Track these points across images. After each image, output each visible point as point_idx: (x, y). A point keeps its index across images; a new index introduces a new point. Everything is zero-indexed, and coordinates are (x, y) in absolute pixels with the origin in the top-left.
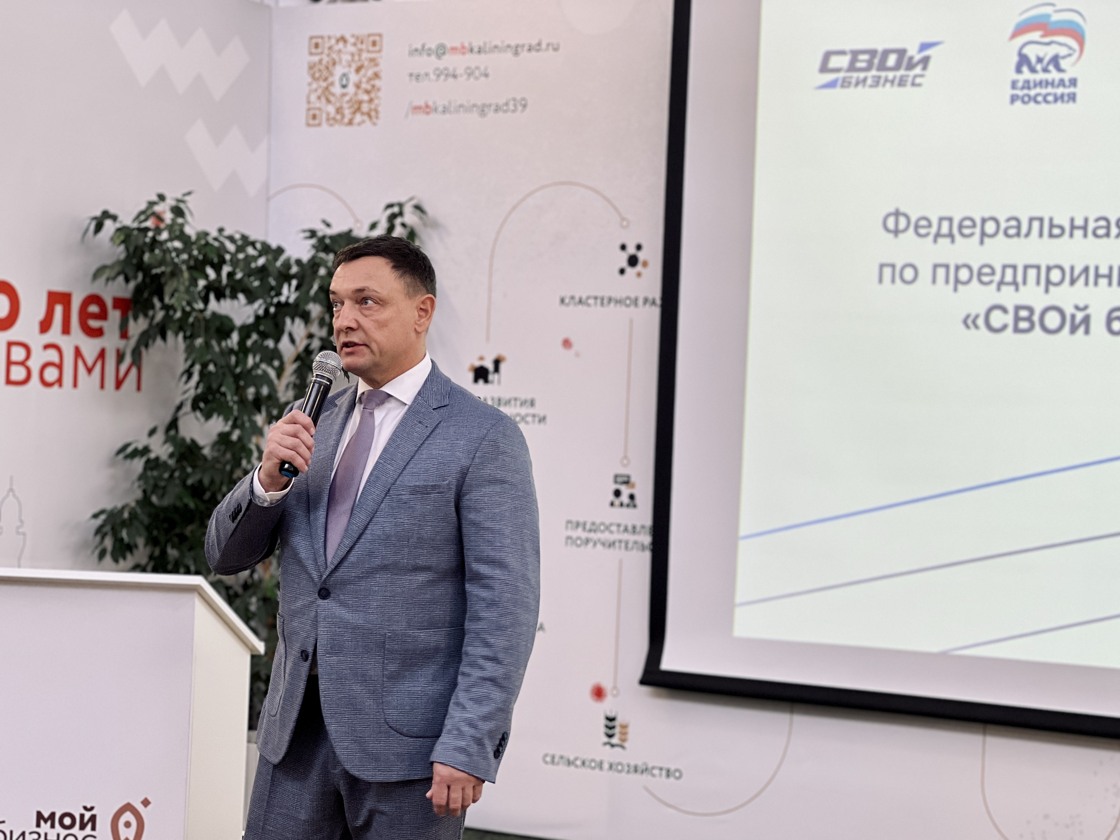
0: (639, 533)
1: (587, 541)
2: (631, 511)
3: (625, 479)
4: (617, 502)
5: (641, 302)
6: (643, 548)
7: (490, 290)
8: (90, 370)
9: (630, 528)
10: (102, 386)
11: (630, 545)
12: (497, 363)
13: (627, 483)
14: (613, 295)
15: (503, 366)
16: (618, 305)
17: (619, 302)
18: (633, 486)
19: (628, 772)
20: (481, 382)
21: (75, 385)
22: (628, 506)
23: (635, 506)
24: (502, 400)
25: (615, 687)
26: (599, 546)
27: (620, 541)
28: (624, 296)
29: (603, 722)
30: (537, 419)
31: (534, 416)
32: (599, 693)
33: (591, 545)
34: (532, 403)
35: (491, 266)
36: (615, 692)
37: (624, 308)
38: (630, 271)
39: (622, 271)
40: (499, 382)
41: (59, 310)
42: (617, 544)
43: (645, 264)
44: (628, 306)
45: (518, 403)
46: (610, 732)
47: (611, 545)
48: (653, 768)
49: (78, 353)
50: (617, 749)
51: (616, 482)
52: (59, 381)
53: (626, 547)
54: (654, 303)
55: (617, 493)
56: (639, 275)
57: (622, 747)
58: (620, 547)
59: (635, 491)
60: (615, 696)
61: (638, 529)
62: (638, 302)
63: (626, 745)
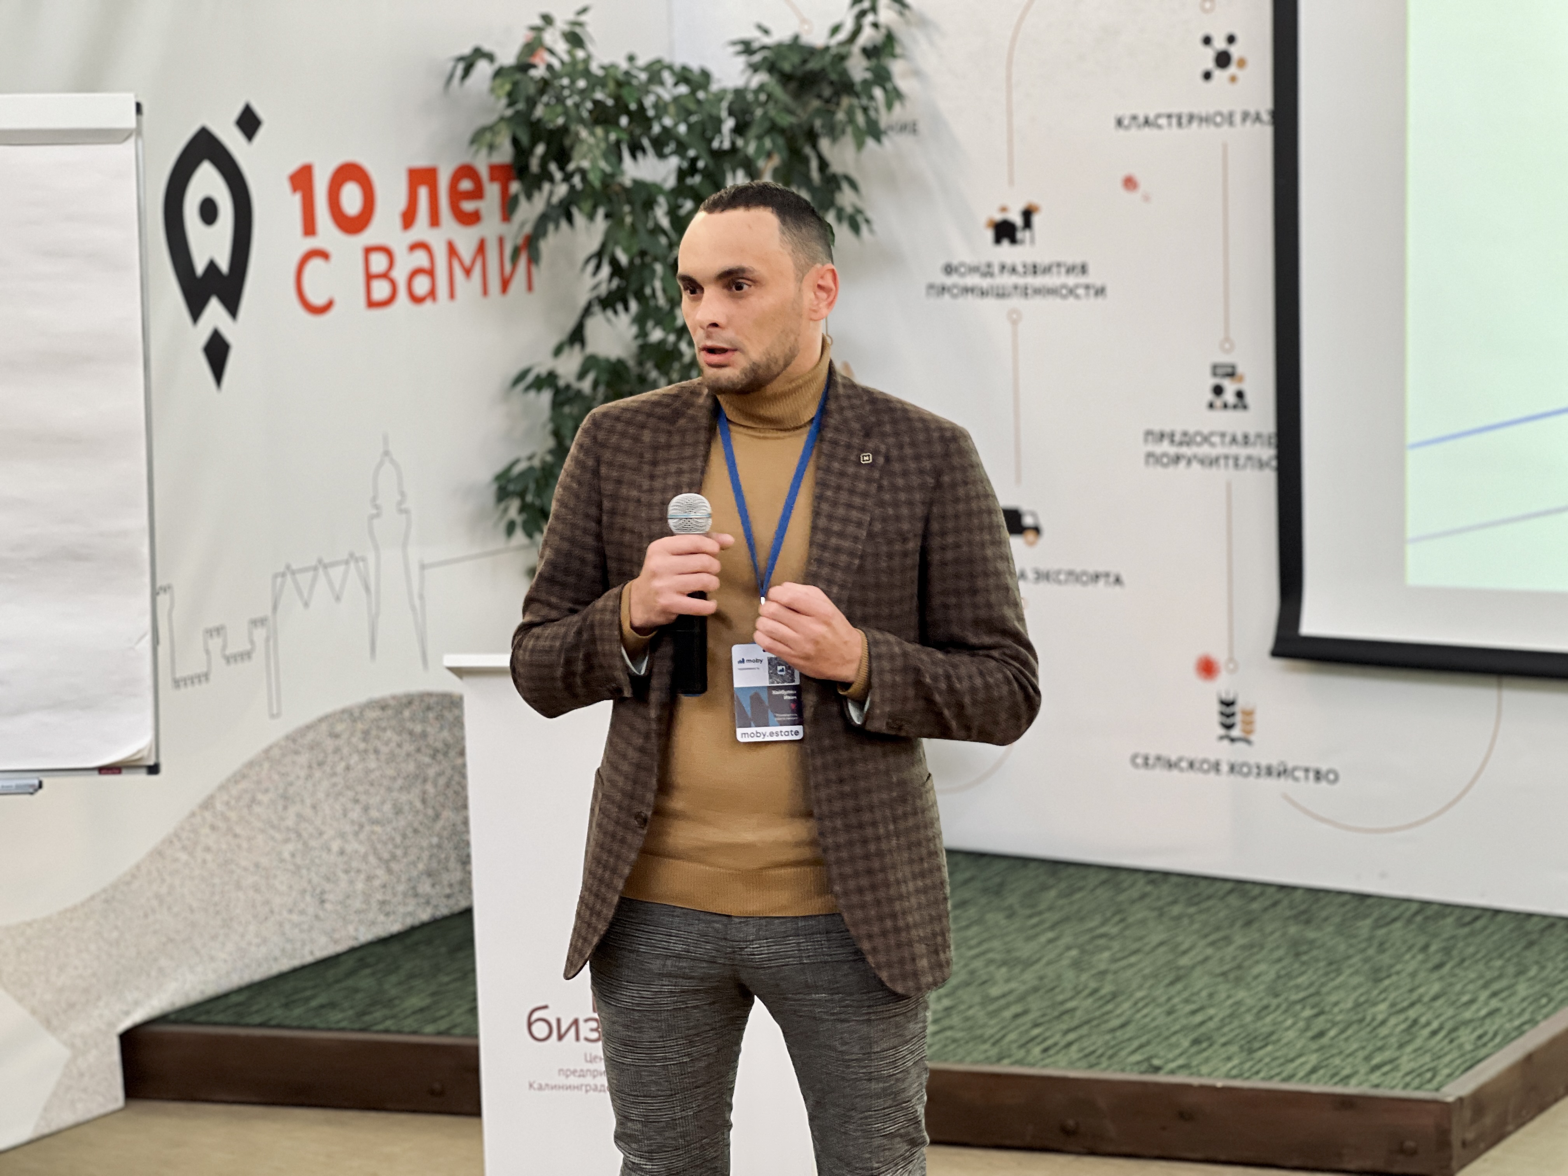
0: (1254, 444)
1: (1177, 459)
2: (1239, 414)
3: (1229, 370)
4: (1218, 402)
5: (1238, 118)
6: (1261, 465)
7: (1010, 113)
8: (468, 272)
9: (1240, 438)
10: (485, 292)
11: (1241, 462)
12: (1027, 215)
13: (1231, 374)
14: (1195, 111)
15: (1036, 219)
16: (1204, 125)
17: (1205, 120)
18: (1241, 379)
19: (1259, 774)
20: (1005, 243)
21: (452, 295)
22: (1235, 407)
23: (1245, 407)
24: (1038, 267)
25: (1231, 659)
26: (1195, 465)
27: (1226, 457)
28: (1212, 111)
29: (1216, 708)
30: (1092, 292)
31: (1087, 287)
32: (1207, 668)
33: (1183, 464)
34: (1084, 269)
35: (1009, 78)
36: (1231, 666)
37: (1212, 128)
38: (1220, 75)
39: (1207, 76)
40: (1033, 241)
41: (423, 193)
42: (1222, 462)
43: (1242, 63)
44: (1217, 125)
45: (1063, 270)
46: (1228, 721)
47: (1213, 462)
48: (1295, 769)
49: (452, 250)
50: (1240, 745)
51: (1215, 374)
52: (432, 293)
53: (1236, 465)
54: (1258, 118)
55: (1218, 390)
56: (1233, 79)
57: (1248, 741)
58: (1226, 465)
59: (1246, 387)
60: (1233, 671)
61: (1252, 438)
62: (1234, 119)
63: (1253, 738)
